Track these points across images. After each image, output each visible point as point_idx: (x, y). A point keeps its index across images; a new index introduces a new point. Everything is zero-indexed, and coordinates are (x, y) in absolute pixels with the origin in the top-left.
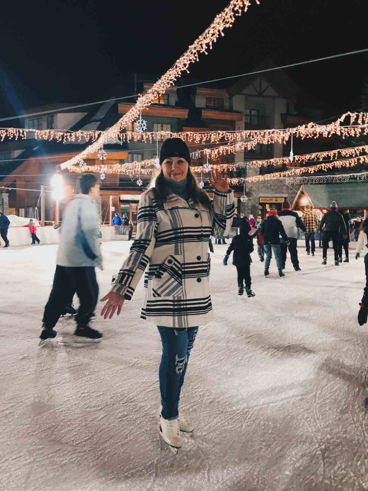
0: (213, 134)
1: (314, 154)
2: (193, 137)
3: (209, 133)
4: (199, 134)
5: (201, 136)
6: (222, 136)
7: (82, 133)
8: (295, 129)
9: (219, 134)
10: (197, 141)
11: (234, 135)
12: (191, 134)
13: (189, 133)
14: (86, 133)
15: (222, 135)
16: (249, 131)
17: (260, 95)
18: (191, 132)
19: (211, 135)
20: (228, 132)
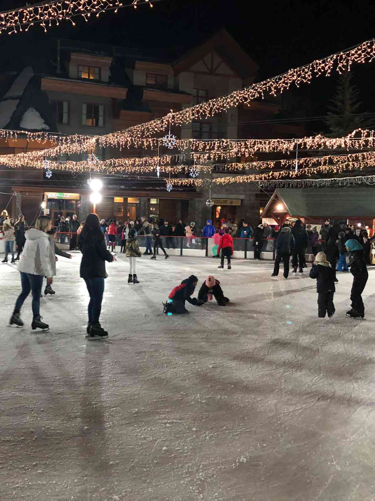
0: (216, 142)
1: (303, 159)
2: (196, 145)
3: (213, 141)
4: (203, 141)
5: (205, 144)
6: (226, 145)
7: (79, 137)
8: (301, 140)
9: (223, 142)
10: (200, 149)
11: (238, 144)
12: (194, 141)
13: (192, 140)
14: (83, 137)
15: (226, 143)
16: (254, 140)
17: (211, 72)
18: (194, 140)
19: (214, 144)
20: (232, 141)
